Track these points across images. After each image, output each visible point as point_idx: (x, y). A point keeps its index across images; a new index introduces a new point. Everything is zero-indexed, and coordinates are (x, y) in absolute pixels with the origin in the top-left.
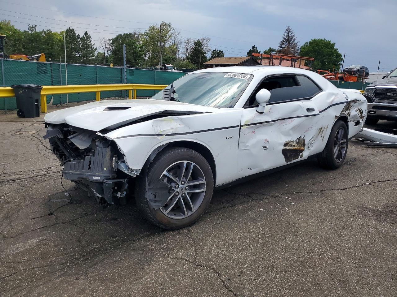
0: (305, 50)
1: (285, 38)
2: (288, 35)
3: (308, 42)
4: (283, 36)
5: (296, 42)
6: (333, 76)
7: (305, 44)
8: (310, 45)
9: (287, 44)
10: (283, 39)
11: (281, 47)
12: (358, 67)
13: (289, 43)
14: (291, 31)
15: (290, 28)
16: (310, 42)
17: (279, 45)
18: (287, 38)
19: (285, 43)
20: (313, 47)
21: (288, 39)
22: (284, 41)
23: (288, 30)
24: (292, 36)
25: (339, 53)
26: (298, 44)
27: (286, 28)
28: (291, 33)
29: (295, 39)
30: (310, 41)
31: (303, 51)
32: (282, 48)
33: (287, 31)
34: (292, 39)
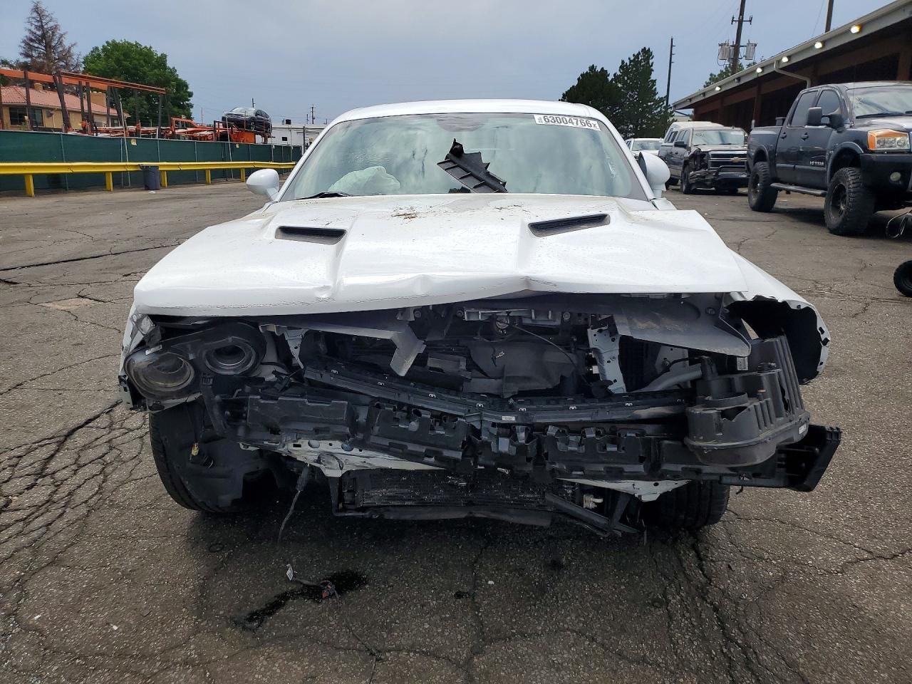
0: (97, 69)
1: (35, 31)
2: (39, 24)
3: (100, 48)
4: (29, 26)
5: (67, 43)
6: (209, 133)
7: (92, 52)
8: (107, 57)
9: (42, 48)
10: (27, 34)
11: (27, 55)
12: (251, 112)
13: (48, 46)
14: (46, 13)
15: (43, 6)
16: (104, 49)
17: (21, 50)
18: (39, 33)
19: (36, 45)
20: (118, 61)
21: (43, 36)
22: (31, 40)
23: (36, 9)
24: (51, 28)
25: (180, 80)
26: (74, 50)
27: (32, 6)
28: (48, 19)
29: (62, 36)
30: (103, 46)
31: (94, 69)
32: (29, 59)
33: (35, 15)
34: (53, 35)
